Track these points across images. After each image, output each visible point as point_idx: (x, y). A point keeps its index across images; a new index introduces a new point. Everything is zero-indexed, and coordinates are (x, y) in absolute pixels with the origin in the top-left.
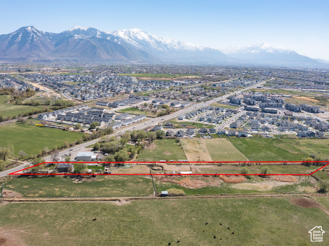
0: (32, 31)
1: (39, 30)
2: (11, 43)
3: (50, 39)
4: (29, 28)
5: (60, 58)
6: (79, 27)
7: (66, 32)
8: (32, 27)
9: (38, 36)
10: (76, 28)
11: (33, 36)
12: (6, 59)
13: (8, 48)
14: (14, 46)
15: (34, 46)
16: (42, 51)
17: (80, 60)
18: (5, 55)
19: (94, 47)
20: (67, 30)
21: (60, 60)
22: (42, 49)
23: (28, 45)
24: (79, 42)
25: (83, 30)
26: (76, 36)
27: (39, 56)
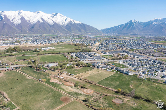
0: (134, 22)
1: (138, 21)
2: (124, 27)
3: (141, 25)
4: (133, 21)
5: (142, 33)
6: (158, 18)
7: (150, 21)
8: (134, 20)
9: (136, 24)
10: (156, 19)
11: (134, 24)
12: (121, 34)
13: (123, 29)
14: (125, 28)
15: (133, 28)
16: (136, 30)
17: (152, 34)
18: (121, 32)
19: (162, 28)
20: (151, 20)
21: (142, 34)
22: (136, 29)
23: (131, 28)
24: (155, 25)
25: (160, 20)
26: (154, 23)
27: (134, 32)
